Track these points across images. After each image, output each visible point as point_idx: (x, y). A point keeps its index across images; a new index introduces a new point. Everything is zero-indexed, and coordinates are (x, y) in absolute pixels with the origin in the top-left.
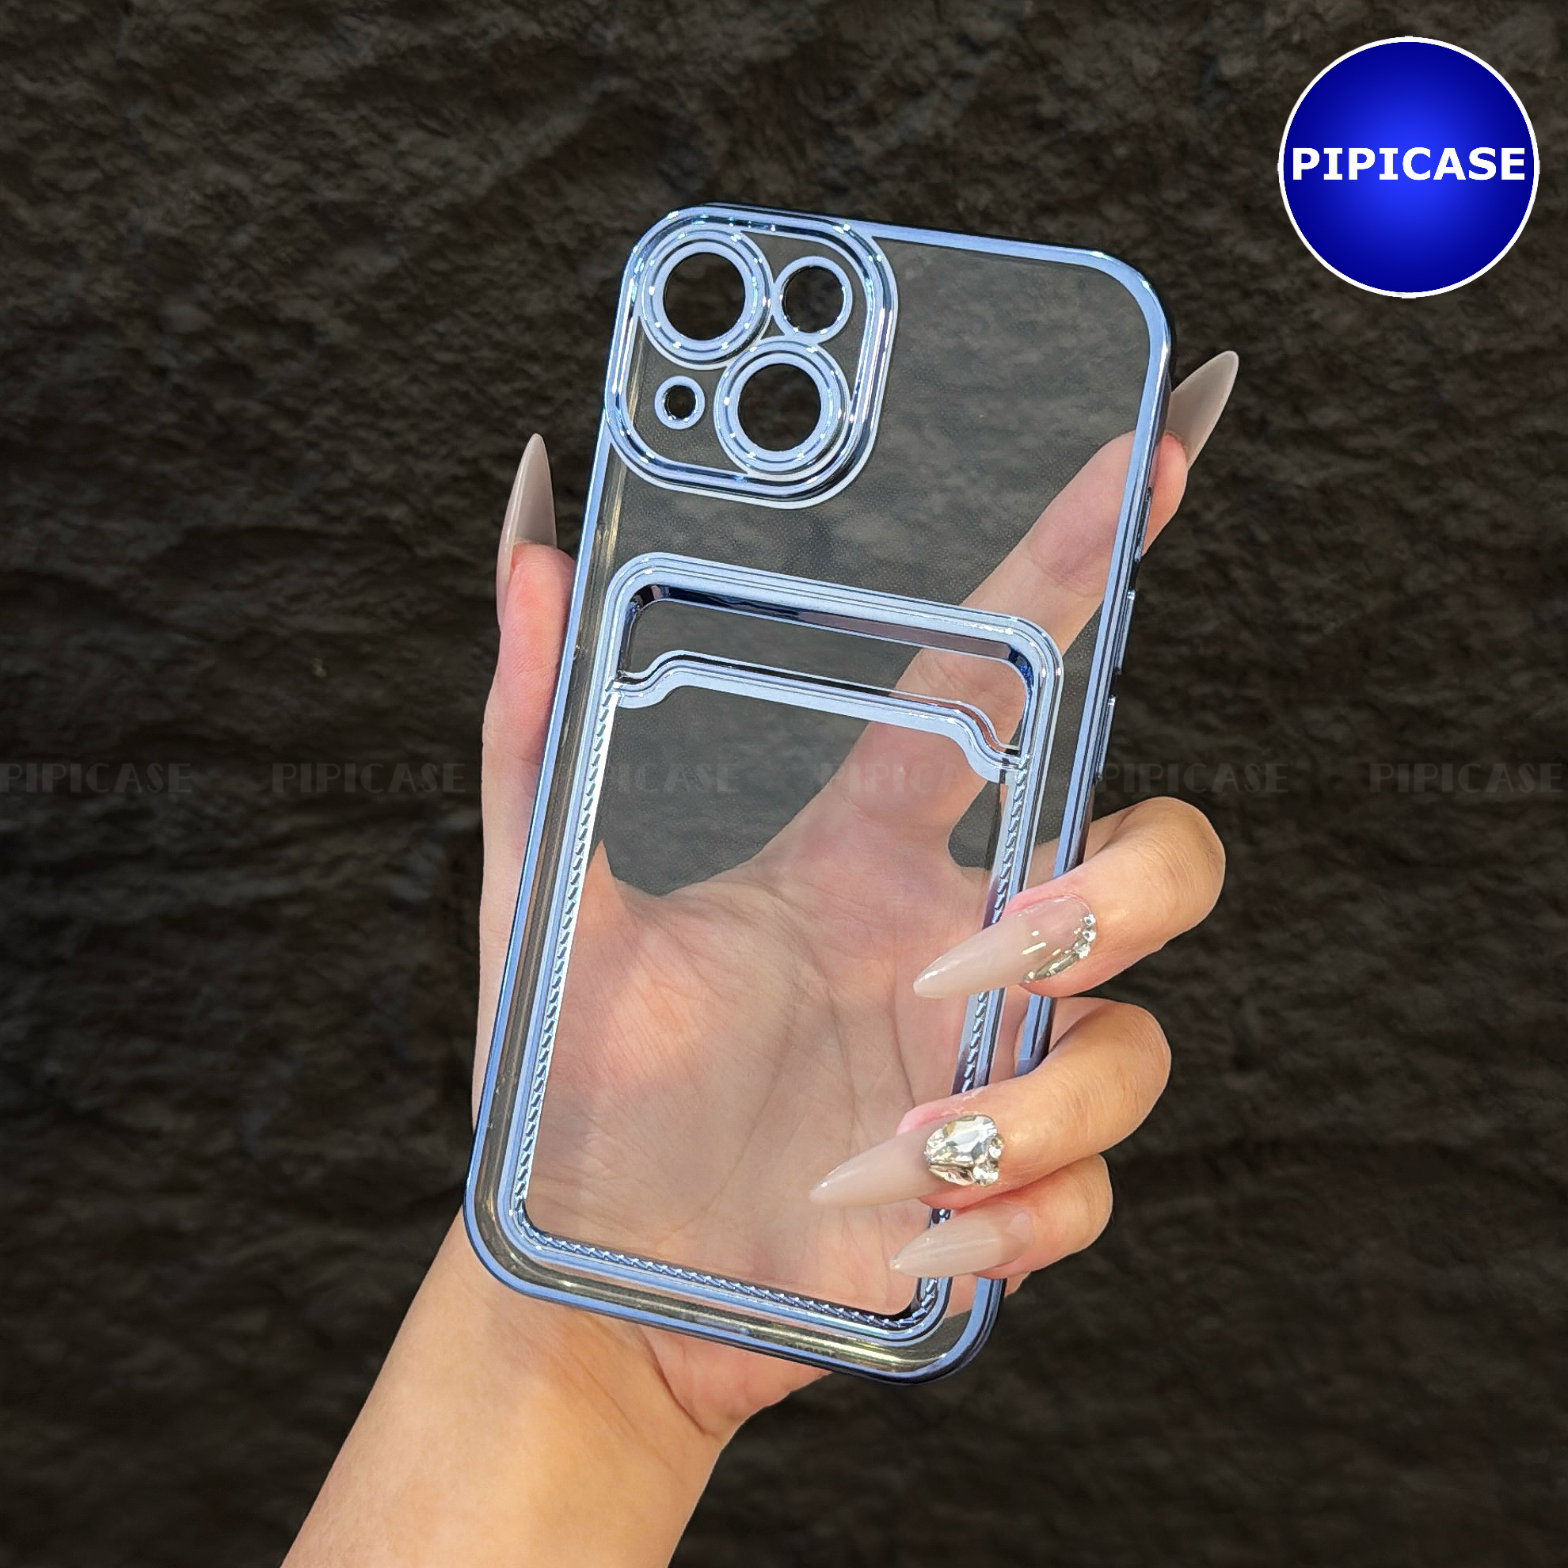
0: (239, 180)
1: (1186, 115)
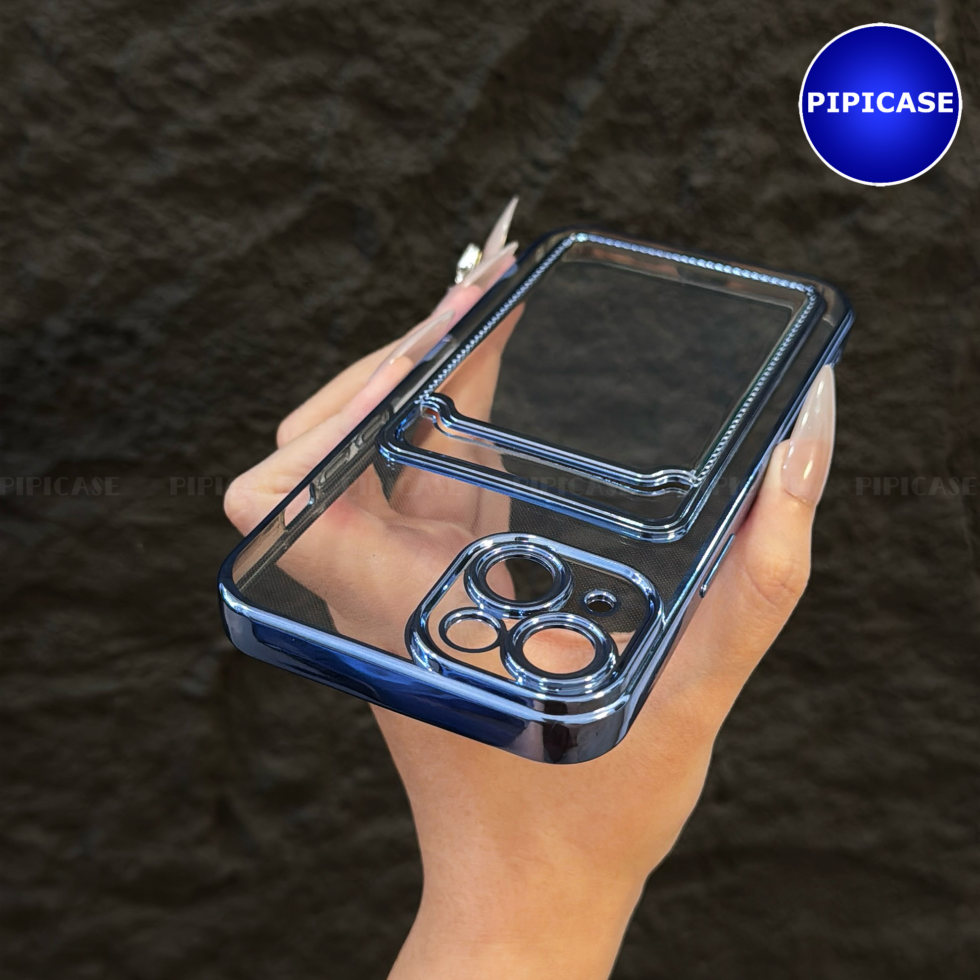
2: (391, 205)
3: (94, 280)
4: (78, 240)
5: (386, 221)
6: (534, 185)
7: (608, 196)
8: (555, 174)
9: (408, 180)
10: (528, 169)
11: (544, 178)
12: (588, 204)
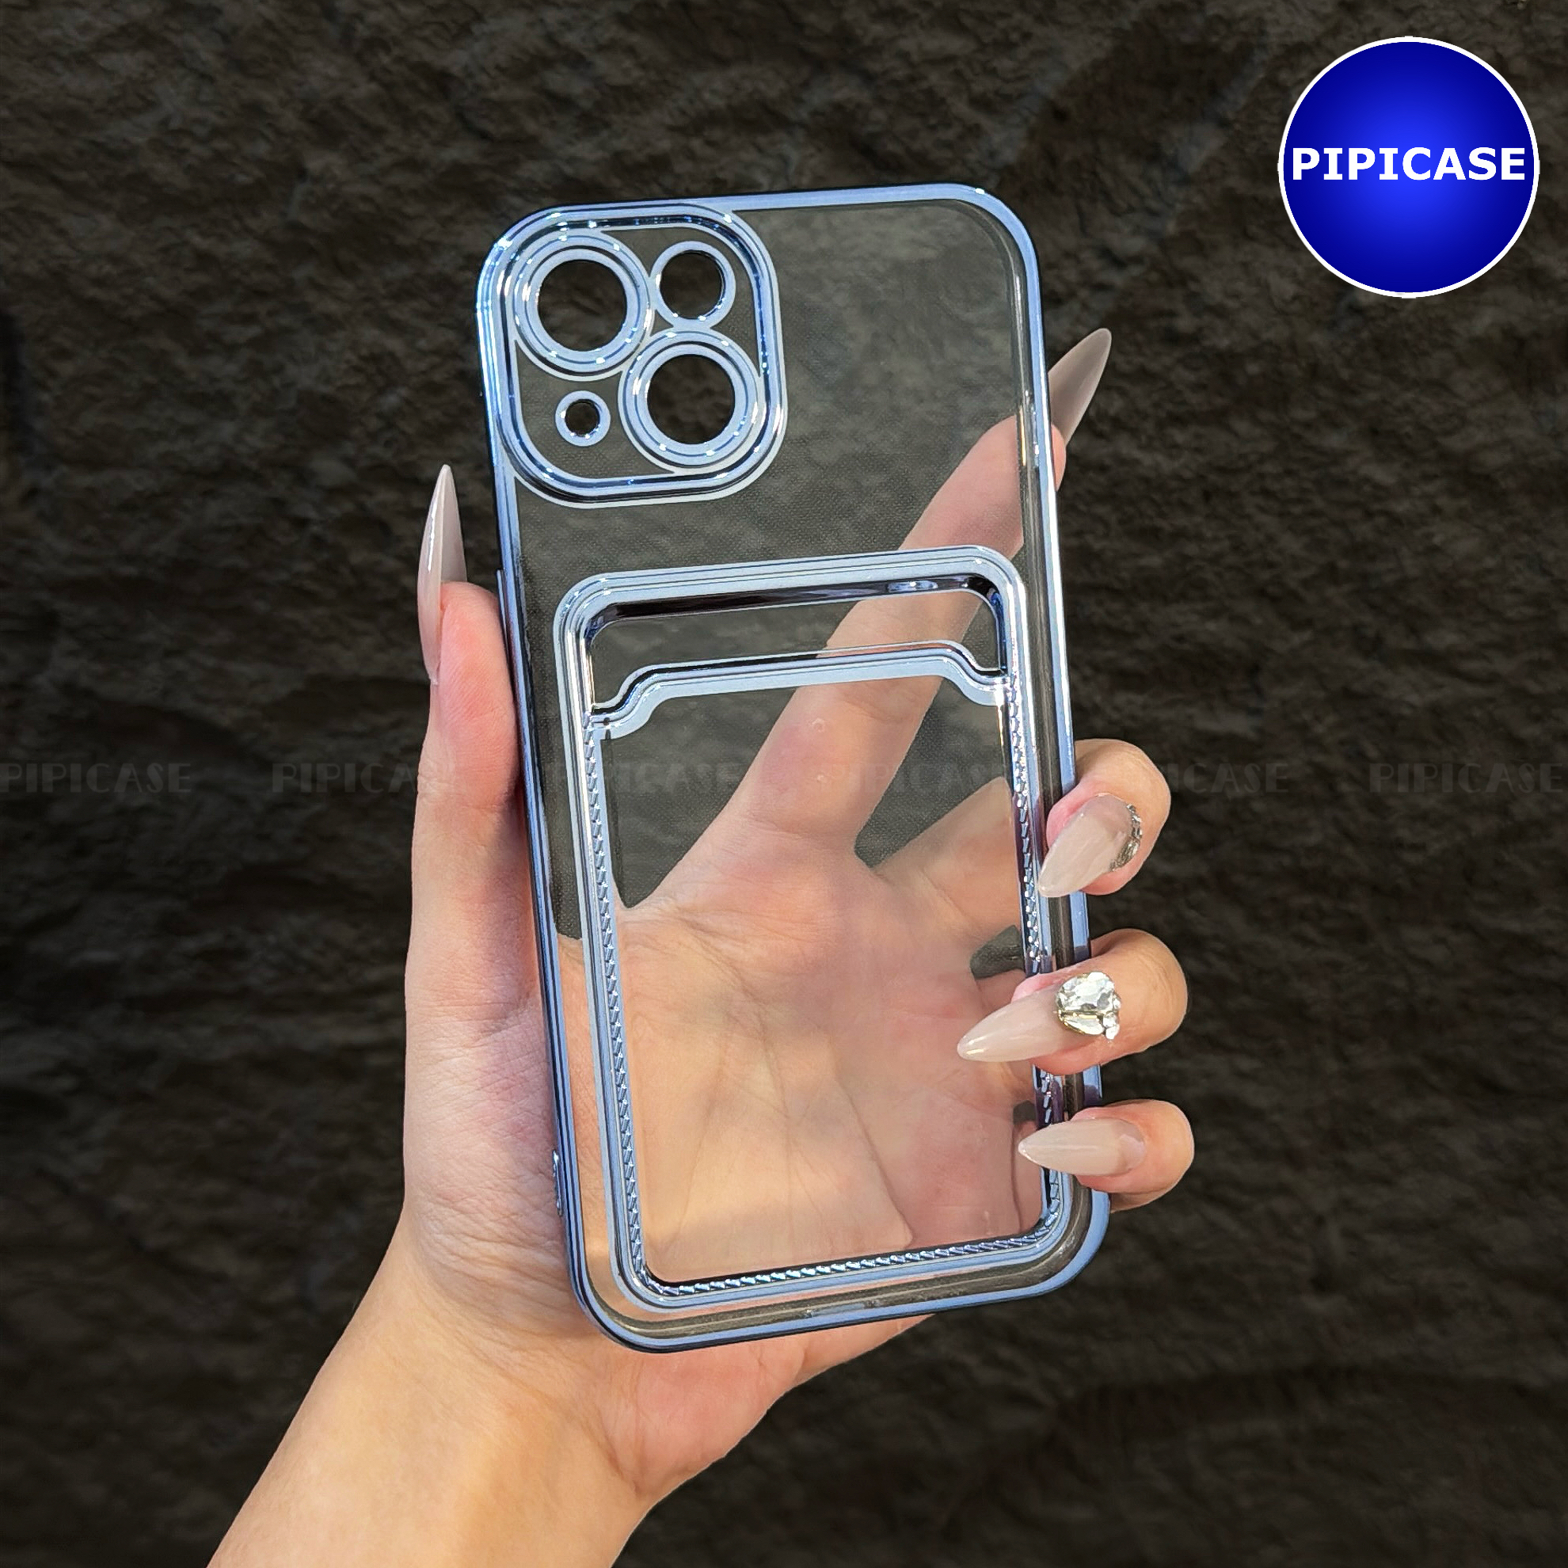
0: (395, 344)
1: (1319, 338)
7: (1219, 312)
8: (1135, 270)
11: (1117, 278)
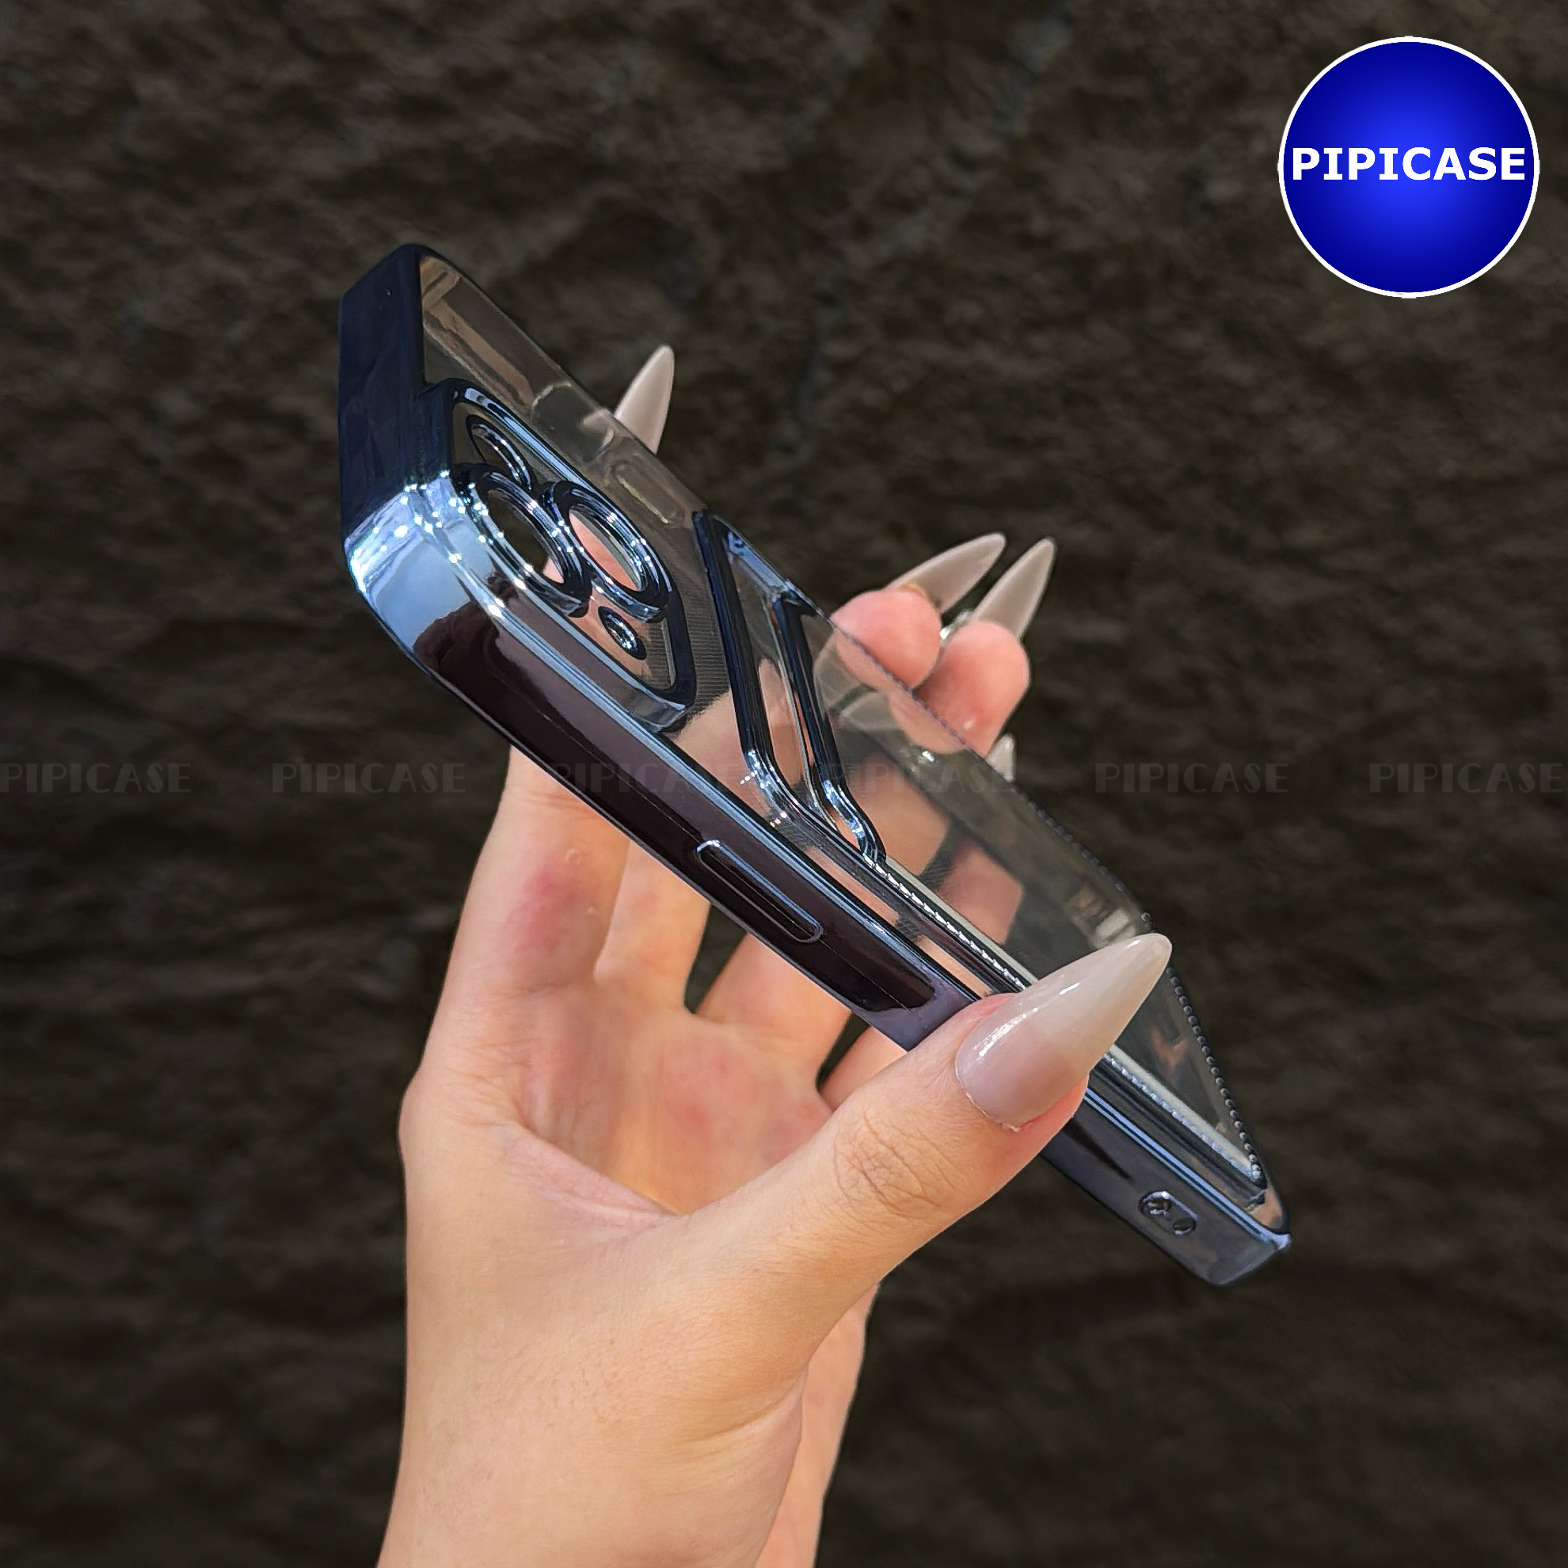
1: (1173, 237)
2: (721, 221)
3: (238, 332)
4: (213, 265)
5: (711, 246)
6: (954, 192)
7: (1073, 213)
8: (987, 173)
9: (748, 179)
10: (943, 166)
11: (969, 182)
12: (1039, 224)
